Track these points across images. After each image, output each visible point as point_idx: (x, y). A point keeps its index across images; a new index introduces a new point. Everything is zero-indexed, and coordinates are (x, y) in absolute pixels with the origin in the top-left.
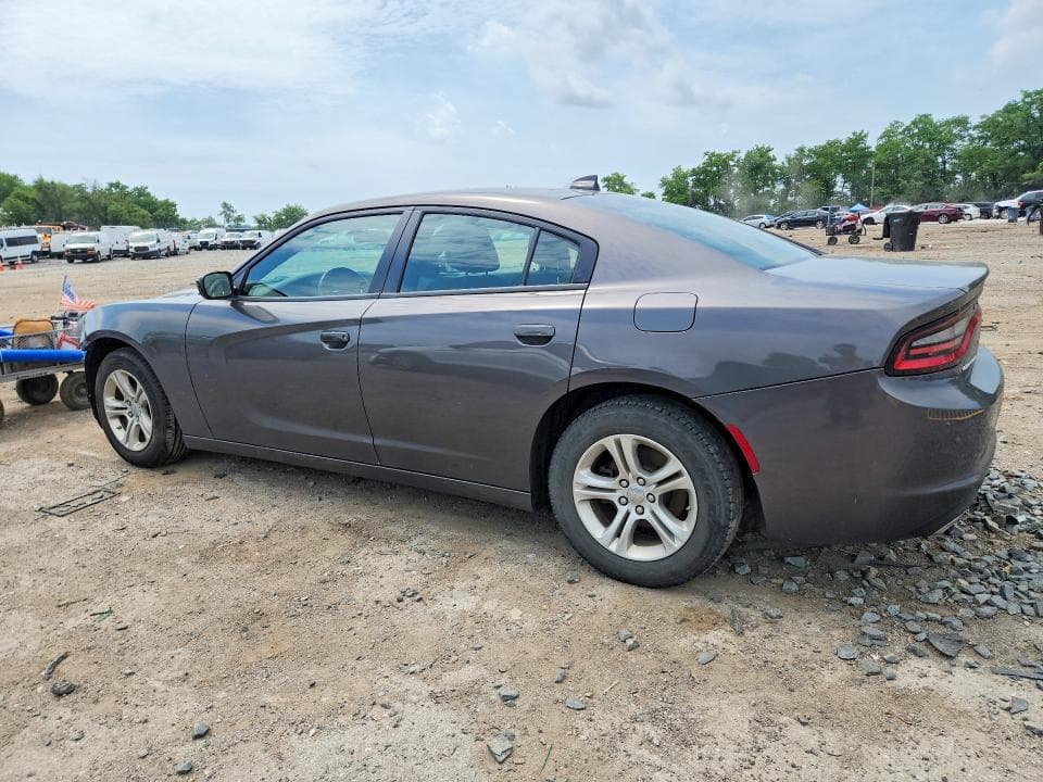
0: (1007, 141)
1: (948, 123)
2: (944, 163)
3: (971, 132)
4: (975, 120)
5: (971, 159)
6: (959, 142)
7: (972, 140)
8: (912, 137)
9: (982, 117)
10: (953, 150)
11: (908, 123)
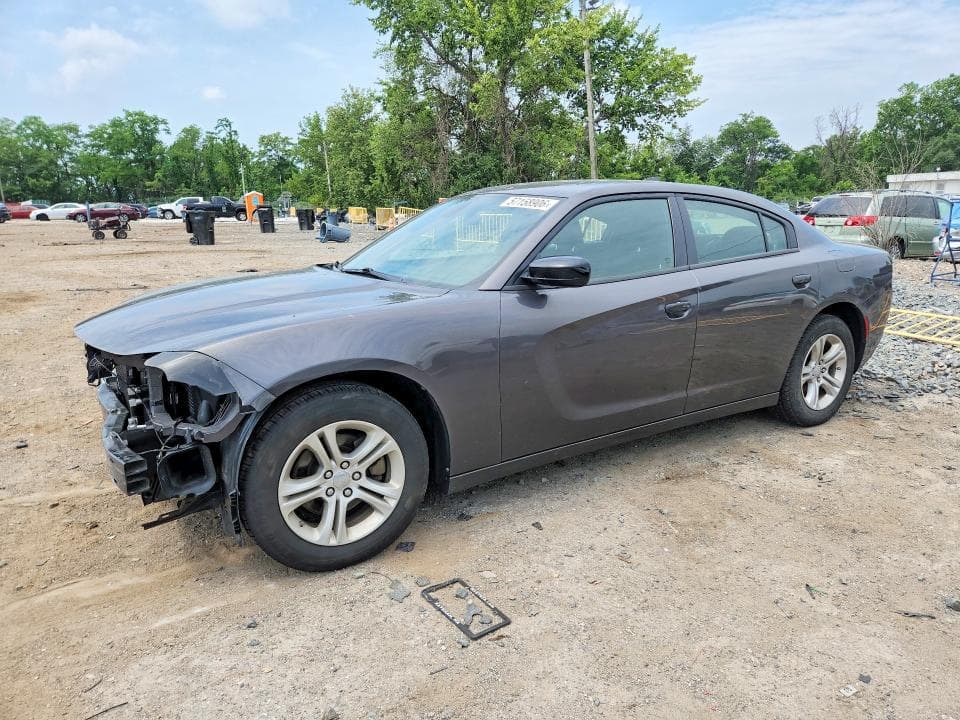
0: (121, 152)
1: (60, 128)
2: (65, 165)
3: (83, 139)
4: (84, 130)
5: (90, 164)
6: (74, 148)
7: (86, 147)
8: (27, 137)
9: (91, 127)
10: (71, 154)
11: (18, 122)
